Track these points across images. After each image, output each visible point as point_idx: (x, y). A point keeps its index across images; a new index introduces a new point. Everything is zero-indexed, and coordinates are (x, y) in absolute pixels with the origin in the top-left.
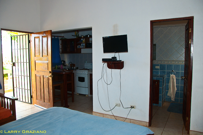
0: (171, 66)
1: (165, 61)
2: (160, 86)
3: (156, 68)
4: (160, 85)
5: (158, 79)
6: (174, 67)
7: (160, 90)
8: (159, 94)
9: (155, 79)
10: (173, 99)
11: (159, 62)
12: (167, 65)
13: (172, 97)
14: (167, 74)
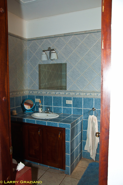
0: (90, 100)
1: (81, 92)
2: (66, 139)
3: (67, 103)
4: (66, 137)
5: (63, 127)
6: (96, 103)
7: (66, 146)
8: (65, 153)
9: (58, 126)
10: (93, 157)
11: (72, 94)
12: (85, 99)
13: (91, 154)
14: (84, 114)
